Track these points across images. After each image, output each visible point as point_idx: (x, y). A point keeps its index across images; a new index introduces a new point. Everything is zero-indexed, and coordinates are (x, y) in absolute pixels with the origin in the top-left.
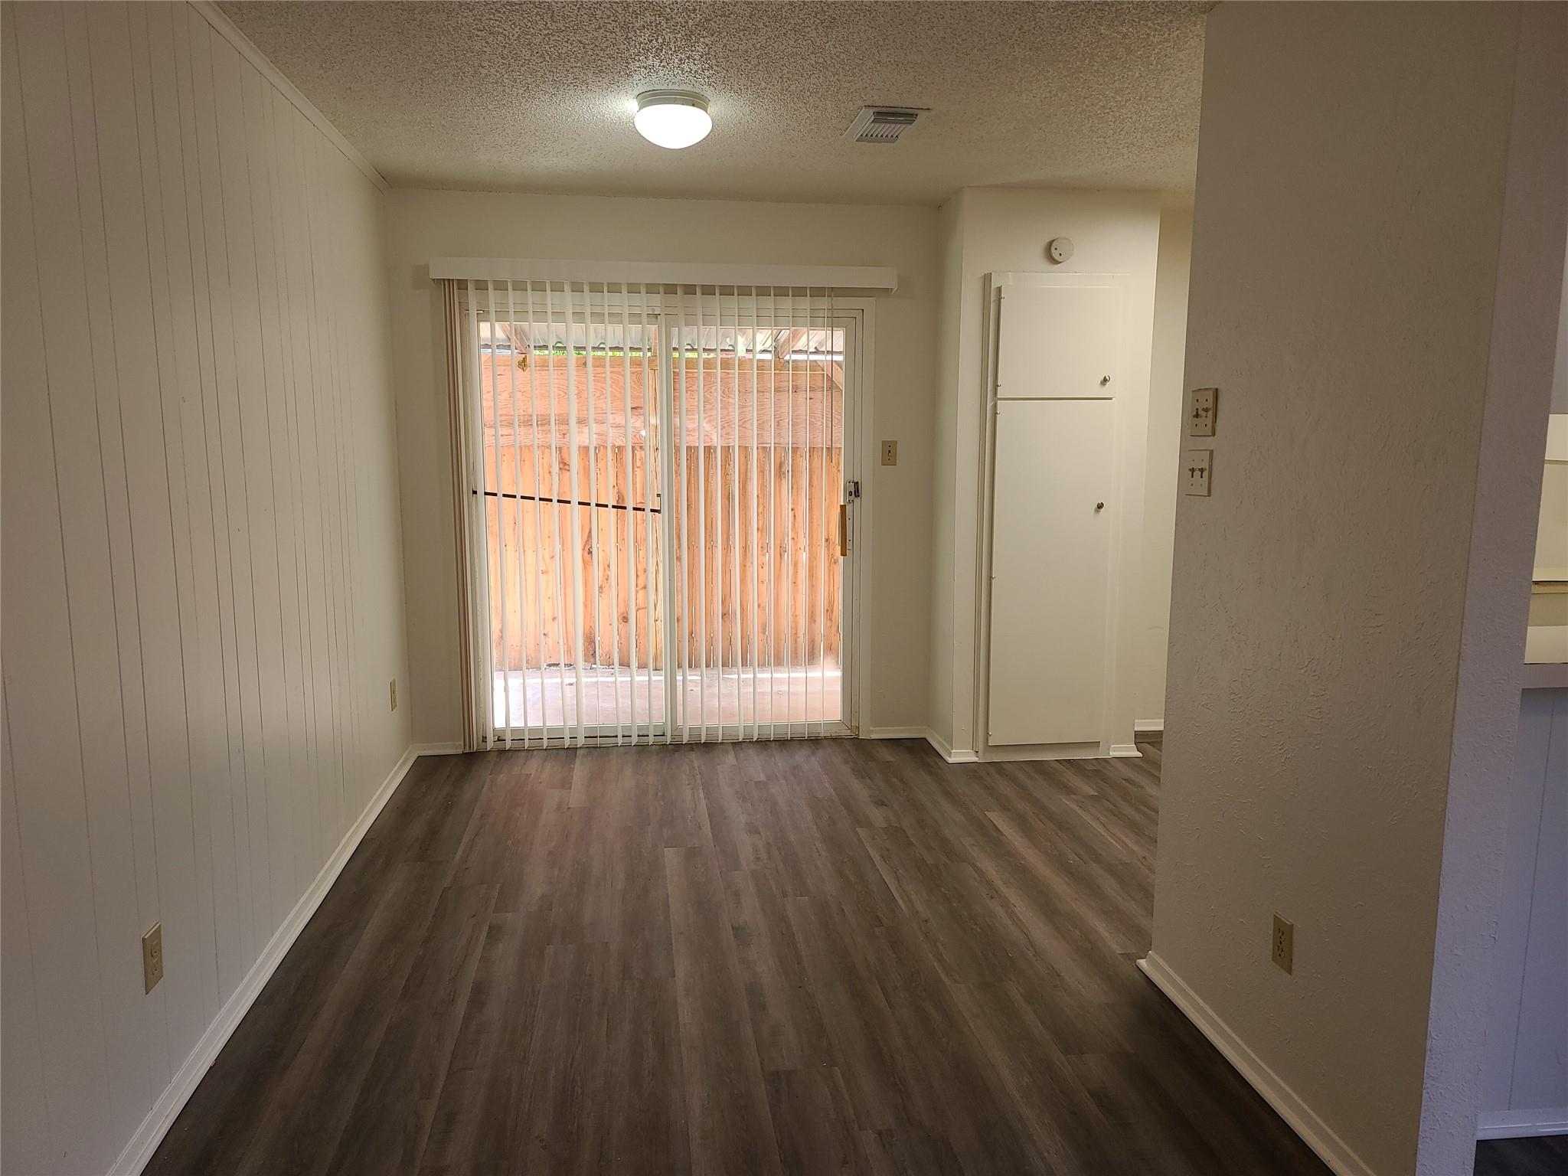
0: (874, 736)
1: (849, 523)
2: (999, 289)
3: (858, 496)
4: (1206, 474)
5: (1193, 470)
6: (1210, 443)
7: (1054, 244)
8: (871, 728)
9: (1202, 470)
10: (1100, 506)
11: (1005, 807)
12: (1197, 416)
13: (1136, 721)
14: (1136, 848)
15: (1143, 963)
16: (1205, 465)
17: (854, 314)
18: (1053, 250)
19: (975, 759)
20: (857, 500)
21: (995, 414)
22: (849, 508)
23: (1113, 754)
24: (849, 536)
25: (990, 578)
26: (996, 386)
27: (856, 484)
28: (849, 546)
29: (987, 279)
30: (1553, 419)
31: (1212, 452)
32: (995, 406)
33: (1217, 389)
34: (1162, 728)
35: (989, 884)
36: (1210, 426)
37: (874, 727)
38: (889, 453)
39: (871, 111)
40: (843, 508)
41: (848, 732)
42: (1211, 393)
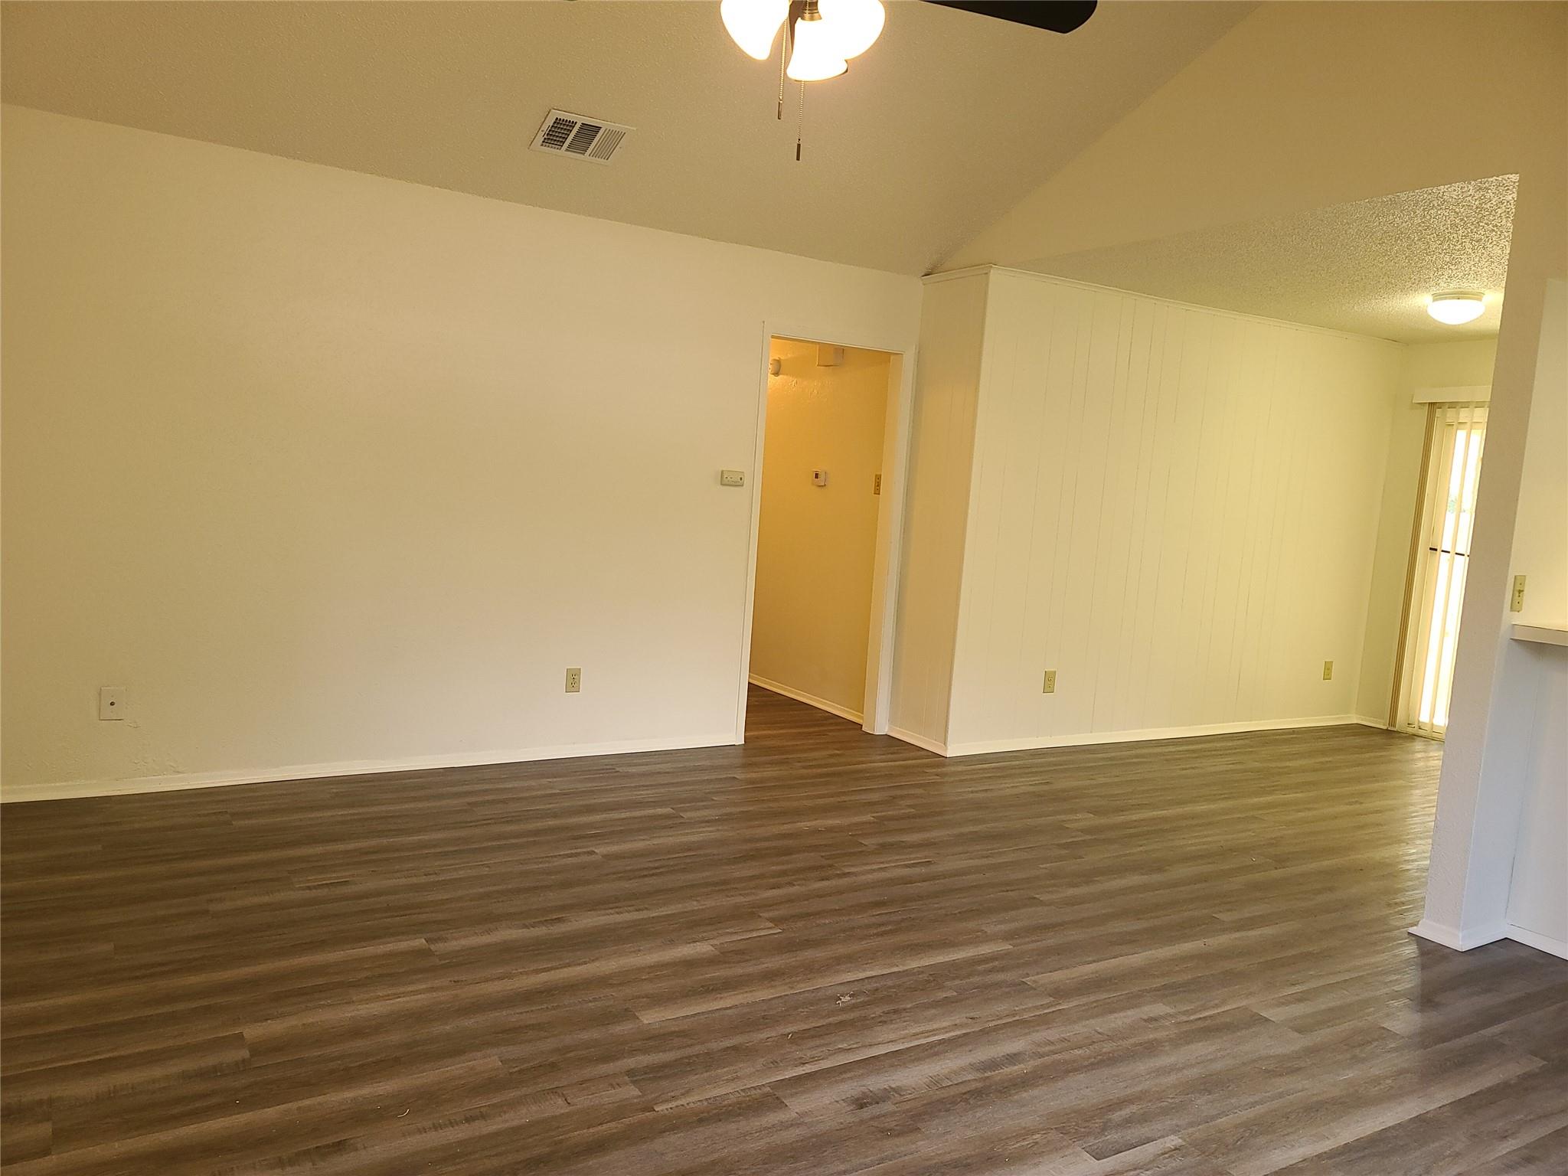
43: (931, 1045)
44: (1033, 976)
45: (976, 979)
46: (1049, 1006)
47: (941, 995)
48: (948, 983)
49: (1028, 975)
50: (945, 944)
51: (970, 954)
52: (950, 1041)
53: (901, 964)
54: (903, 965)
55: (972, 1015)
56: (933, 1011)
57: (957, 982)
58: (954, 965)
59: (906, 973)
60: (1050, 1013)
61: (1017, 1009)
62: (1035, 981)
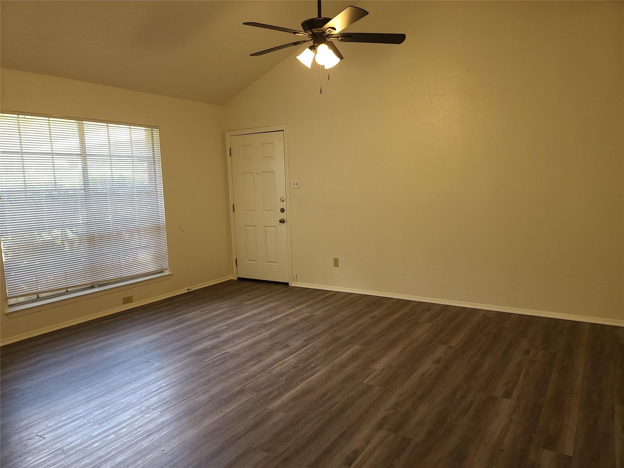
43: (278, 362)
44: (254, 396)
45: (276, 387)
46: (244, 386)
47: (284, 377)
48: (284, 382)
49: (256, 396)
50: (295, 399)
51: (284, 397)
52: (274, 365)
53: (306, 383)
54: (305, 384)
55: (271, 374)
56: (284, 371)
57: (282, 384)
58: (287, 390)
59: (302, 381)
60: (244, 383)
61: (256, 381)
62: (252, 394)
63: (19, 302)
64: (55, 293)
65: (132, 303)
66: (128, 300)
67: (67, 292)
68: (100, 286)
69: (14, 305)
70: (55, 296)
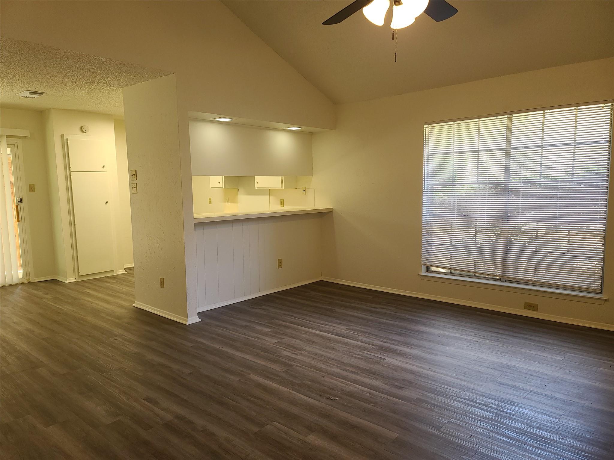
0: (36, 281)
1: (19, 211)
2: (67, 139)
3: (22, 202)
4: (136, 188)
5: (133, 188)
6: (136, 182)
7: (83, 127)
8: (35, 278)
9: (135, 188)
10: (107, 202)
11: (89, 288)
12: (132, 176)
13: (124, 265)
14: (128, 289)
15: (134, 305)
16: (136, 187)
17: (14, 143)
18: (83, 129)
19: (76, 281)
20: (21, 204)
21: (70, 176)
22: (19, 206)
23: (118, 273)
24: (20, 216)
25: (75, 225)
26: (70, 168)
27: (21, 198)
28: (20, 219)
29: (62, 136)
30: (193, 178)
31: (136, 184)
32: (70, 173)
33: (136, 170)
34: (133, 266)
35: (90, 302)
36: (135, 178)
37: (36, 278)
38: (32, 188)
39: (29, 92)
40: (17, 207)
41: (26, 281)
42: (135, 171)
63: (437, 271)
64: (463, 273)
65: (536, 312)
66: (529, 306)
67: (474, 276)
68: (507, 281)
69: (434, 272)
70: (464, 276)
